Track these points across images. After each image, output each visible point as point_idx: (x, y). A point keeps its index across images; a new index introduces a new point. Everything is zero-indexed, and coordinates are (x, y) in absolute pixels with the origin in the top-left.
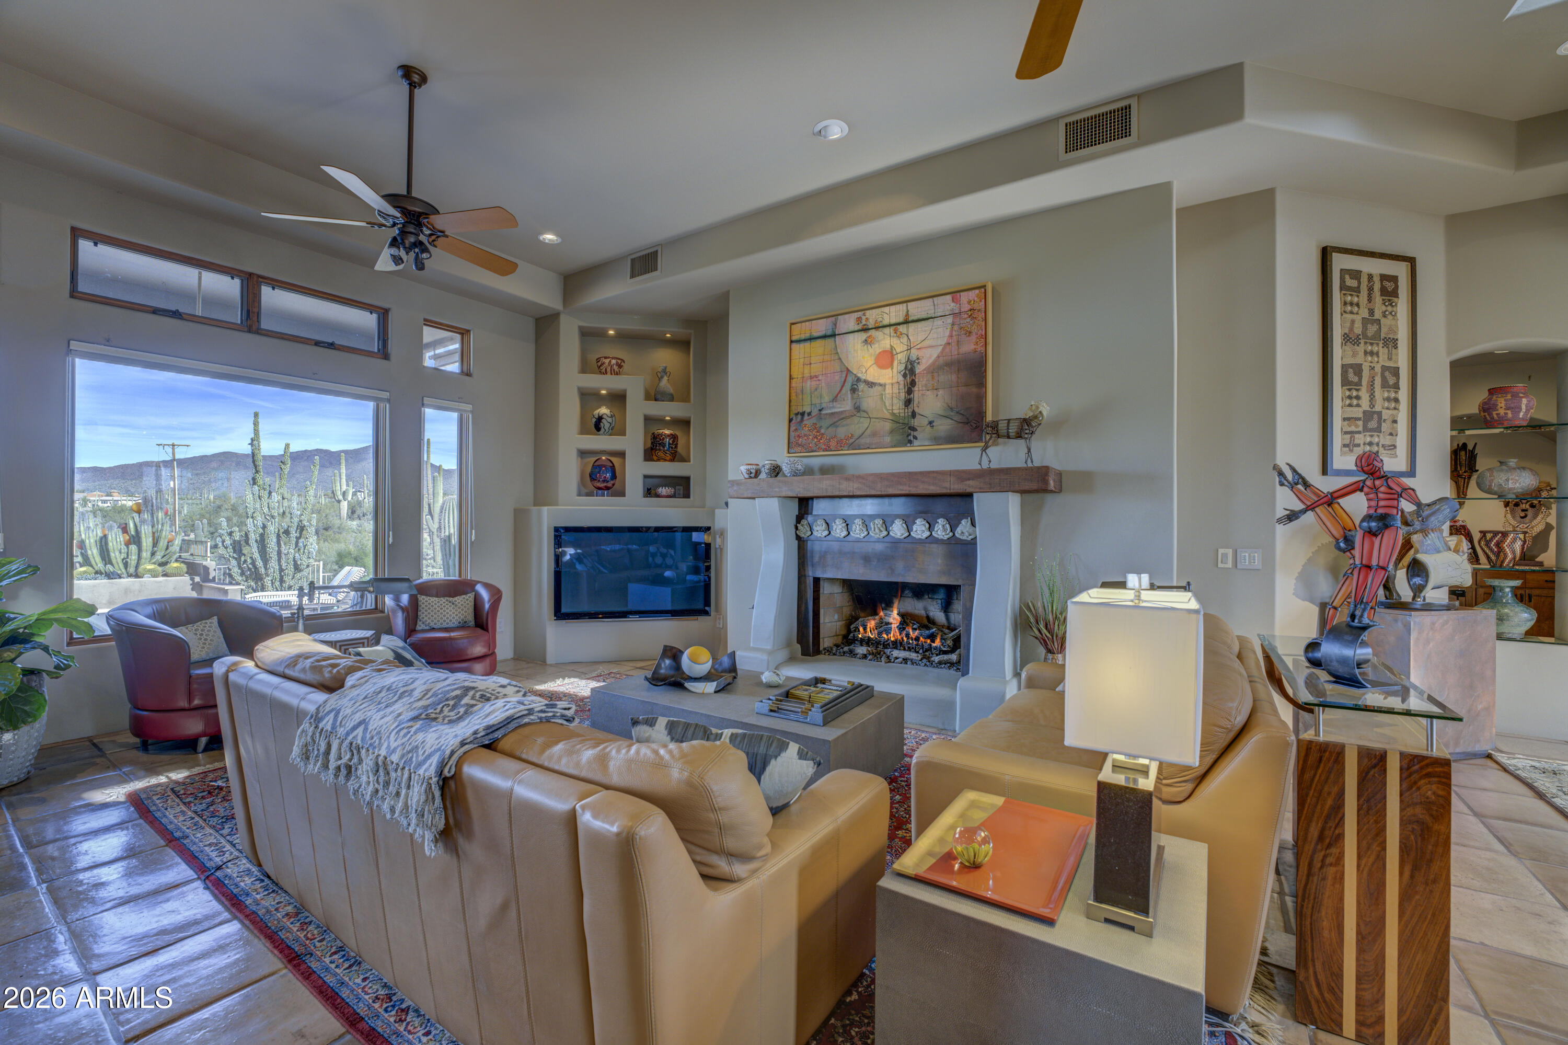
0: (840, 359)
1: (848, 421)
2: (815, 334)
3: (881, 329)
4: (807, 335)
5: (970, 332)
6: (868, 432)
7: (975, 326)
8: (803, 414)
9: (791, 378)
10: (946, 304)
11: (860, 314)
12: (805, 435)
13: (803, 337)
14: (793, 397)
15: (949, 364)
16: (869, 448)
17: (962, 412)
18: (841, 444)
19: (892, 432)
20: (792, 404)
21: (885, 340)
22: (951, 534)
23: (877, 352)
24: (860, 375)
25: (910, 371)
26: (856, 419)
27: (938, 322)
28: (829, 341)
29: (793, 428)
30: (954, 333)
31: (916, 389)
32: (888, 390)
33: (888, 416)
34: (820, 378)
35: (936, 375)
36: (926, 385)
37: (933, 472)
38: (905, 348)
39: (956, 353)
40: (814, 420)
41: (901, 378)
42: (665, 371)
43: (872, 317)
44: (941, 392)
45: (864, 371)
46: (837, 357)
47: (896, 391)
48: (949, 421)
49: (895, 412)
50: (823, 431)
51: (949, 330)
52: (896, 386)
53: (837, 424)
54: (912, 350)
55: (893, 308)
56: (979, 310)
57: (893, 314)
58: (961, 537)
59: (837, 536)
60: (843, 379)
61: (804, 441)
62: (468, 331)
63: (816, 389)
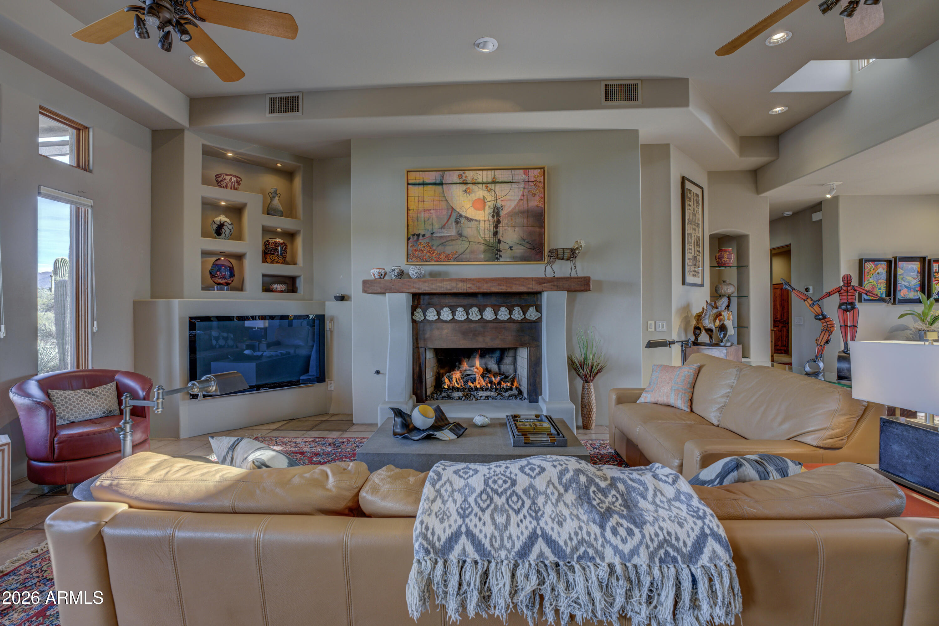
0: (447, 200)
1: (454, 242)
2: (427, 181)
3: (476, 185)
4: (421, 181)
5: (535, 195)
6: (468, 251)
7: (538, 191)
8: (418, 235)
9: (408, 209)
10: (519, 175)
11: (461, 172)
12: (421, 250)
13: (417, 182)
14: (410, 223)
15: (522, 212)
16: (469, 261)
17: (530, 242)
18: (448, 258)
19: (485, 251)
20: (409, 228)
21: (479, 192)
22: (523, 317)
23: (474, 199)
24: (461, 213)
25: (496, 213)
26: (459, 242)
27: (515, 185)
28: (439, 188)
29: (410, 245)
30: (525, 194)
31: (501, 225)
32: (482, 224)
33: (482, 242)
34: (432, 211)
35: (513, 218)
36: (507, 224)
37: (522, 278)
38: (493, 199)
39: (526, 206)
40: (427, 240)
41: (490, 218)
42: (275, 192)
43: (470, 176)
44: (517, 229)
45: (465, 210)
46: (444, 199)
47: (487, 225)
48: (523, 247)
49: (487, 239)
51: (522, 191)
52: (487, 222)
53: (445, 244)
54: (498, 201)
55: (485, 172)
56: (540, 182)
57: (484, 176)
58: (530, 319)
59: (445, 319)
60: (449, 214)
61: (418, 254)
62: (86, 128)
63: (429, 219)
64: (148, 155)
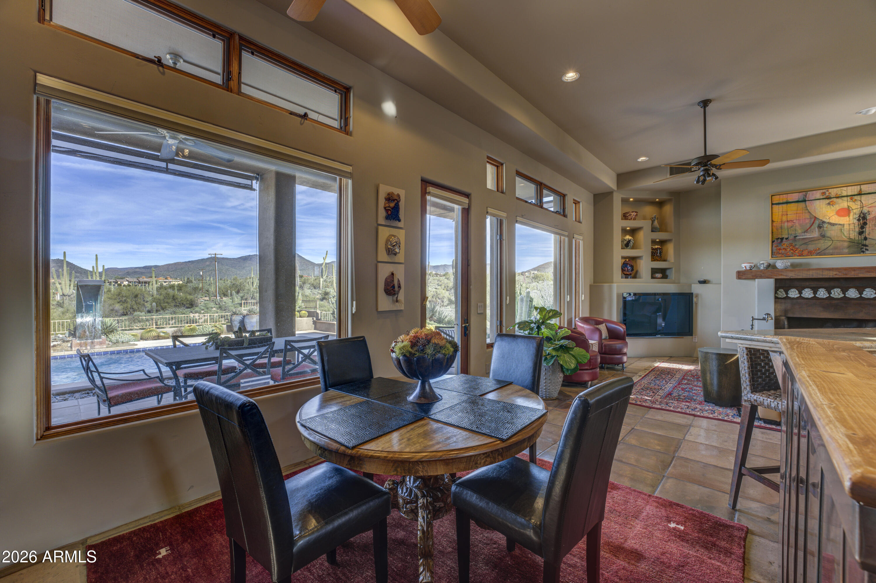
0: (809, 212)
1: (816, 242)
2: (791, 201)
3: (840, 198)
4: (785, 201)
6: (831, 247)
8: (782, 239)
9: (773, 221)
11: (824, 191)
12: (784, 249)
13: (781, 202)
14: (775, 230)
16: (832, 255)
18: (810, 253)
19: (849, 247)
20: (774, 234)
21: (843, 203)
23: (838, 209)
24: (824, 220)
25: (863, 217)
26: (822, 241)
28: (802, 205)
29: (775, 245)
31: (867, 226)
32: (846, 227)
33: (846, 239)
34: (795, 221)
36: (874, 225)
38: (859, 207)
40: (790, 242)
41: (856, 221)
42: (655, 217)
43: (833, 192)
45: (828, 218)
46: (807, 212)
47: (852, 227)
49: (851, 237)
50: (797, 247)
52: (852, 225)
53: (808, 243)
54: (864, 208)
55: (849, 188)
57: (849, 191)
59: (806, 297)
60: (812, 222)
61: (783, 251)
62: (579, 202)
63: (792, 227)
64: (592, 208)
